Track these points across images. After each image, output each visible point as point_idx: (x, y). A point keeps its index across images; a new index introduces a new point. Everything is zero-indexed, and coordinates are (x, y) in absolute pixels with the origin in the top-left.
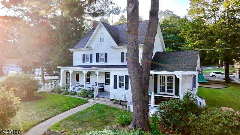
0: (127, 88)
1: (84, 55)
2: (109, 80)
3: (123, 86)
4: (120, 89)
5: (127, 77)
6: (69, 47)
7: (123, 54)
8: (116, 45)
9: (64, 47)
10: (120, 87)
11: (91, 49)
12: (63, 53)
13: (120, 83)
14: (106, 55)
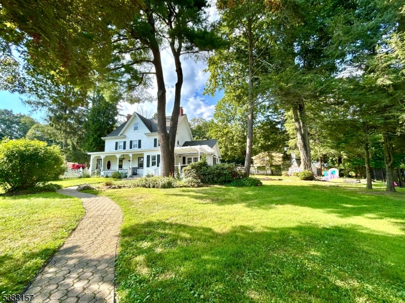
0: (158, 166)
1: (117, 143)
2: (143, 164)
3: (155, 164)
4: (153, 167)
5: (159, 156)
6: (100, 136)
7: (155, 140)
8: (150, 132)
9: (95, 136)
10: (153, 165)
11: (125, 137)
12: (93, 141)
13: (153, 162)
14: (140, 141)
